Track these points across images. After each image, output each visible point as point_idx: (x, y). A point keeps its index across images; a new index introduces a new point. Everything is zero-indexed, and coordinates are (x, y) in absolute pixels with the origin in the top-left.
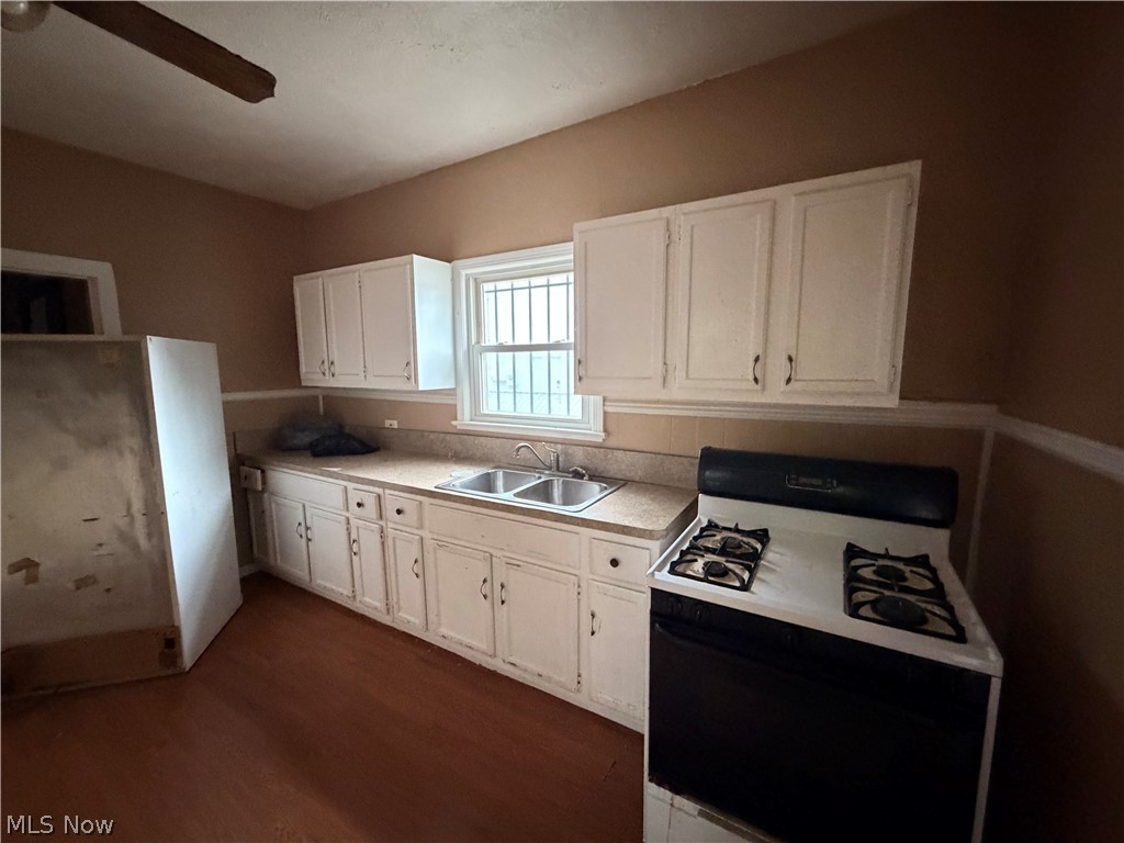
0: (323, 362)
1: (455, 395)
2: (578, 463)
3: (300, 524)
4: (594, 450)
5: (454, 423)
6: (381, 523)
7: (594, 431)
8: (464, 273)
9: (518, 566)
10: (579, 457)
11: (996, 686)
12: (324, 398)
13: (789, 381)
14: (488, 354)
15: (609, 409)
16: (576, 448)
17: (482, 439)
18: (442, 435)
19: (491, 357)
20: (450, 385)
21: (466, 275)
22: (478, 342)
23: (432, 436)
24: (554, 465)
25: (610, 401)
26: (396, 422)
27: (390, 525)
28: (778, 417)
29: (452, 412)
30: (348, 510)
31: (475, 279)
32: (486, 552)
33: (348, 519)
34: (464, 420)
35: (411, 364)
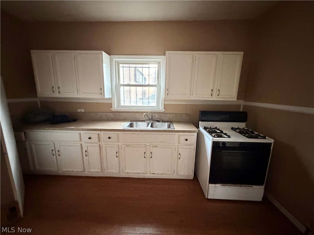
0: (53, 87)
1: (112, 100)
2: (156, 118)
3: (52, 150)
4: (161, 114)
5: (111, 109)
6: (99, 143)
7: (161, 109)
8: (114, 60)
9: (157, 146)
10: (157, 116)
11: (272, 145)
12: (40, 101)
13: (218, 95)
14: (121, 87)
15: (165, 103)
16: (156, 114)
17: (123, 114)
18: (105, 113)
19: (122, 88)
20: (110, 97)
21: (115, 60)
22: (119, 83)
23: (101, 114)
24: (151, 119)
25: (166, 101)
26: (83, 110)
27: (103, 143)
28: (209, 104)
29: (110, 105)
30: (81, 141)
31: (118, 62)
32: (145, 145)
33: (81, 144)
34: (115, 108)
35: (102, 89)
